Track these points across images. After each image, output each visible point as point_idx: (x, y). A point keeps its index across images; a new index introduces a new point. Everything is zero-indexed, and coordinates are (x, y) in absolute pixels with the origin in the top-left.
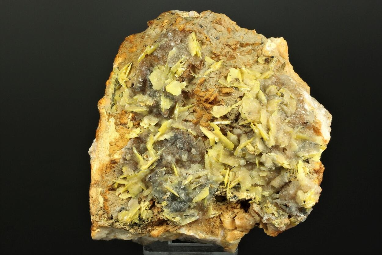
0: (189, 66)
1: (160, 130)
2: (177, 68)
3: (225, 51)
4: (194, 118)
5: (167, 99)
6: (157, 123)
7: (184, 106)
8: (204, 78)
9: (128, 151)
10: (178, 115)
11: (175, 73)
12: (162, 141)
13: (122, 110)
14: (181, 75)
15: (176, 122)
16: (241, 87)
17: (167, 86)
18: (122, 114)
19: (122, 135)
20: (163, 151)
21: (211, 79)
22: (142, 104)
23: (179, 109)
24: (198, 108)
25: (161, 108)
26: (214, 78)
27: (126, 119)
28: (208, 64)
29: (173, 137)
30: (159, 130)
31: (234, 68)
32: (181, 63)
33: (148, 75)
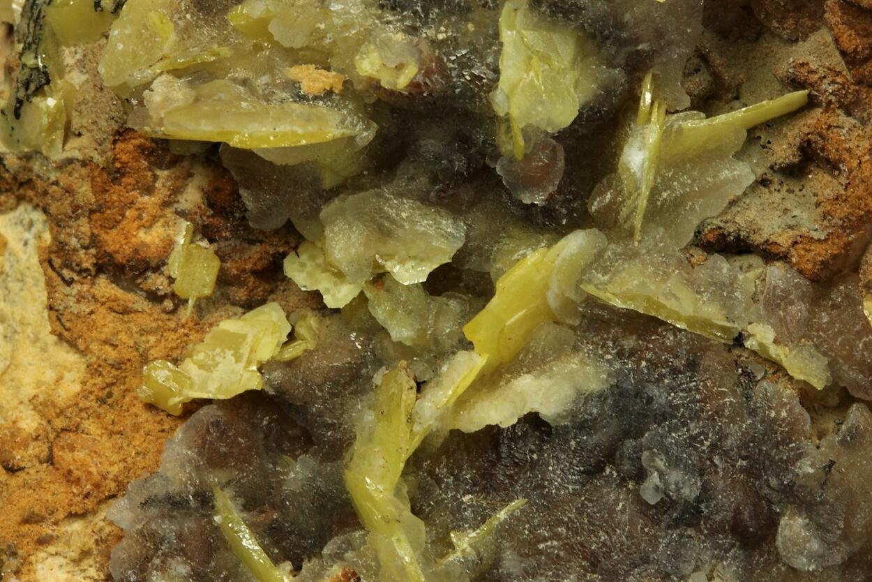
1: (481, 328)
4: (808, 221)
5: (553, 26)
6: (447, 260)
7: (707, 103)
9: (167, 528)
10: (655, 192)
12: (492, 434)
13: (122, 133)
15: (633, 255)
18: (115, 173)
19: (118, 365)
20: (507, 531)
22: (312, 79)
23: (666, 133)
24: (848, 122)
25: (494, 118)
27: (154, 219)
29: (601, 396)
30: (470, 331)
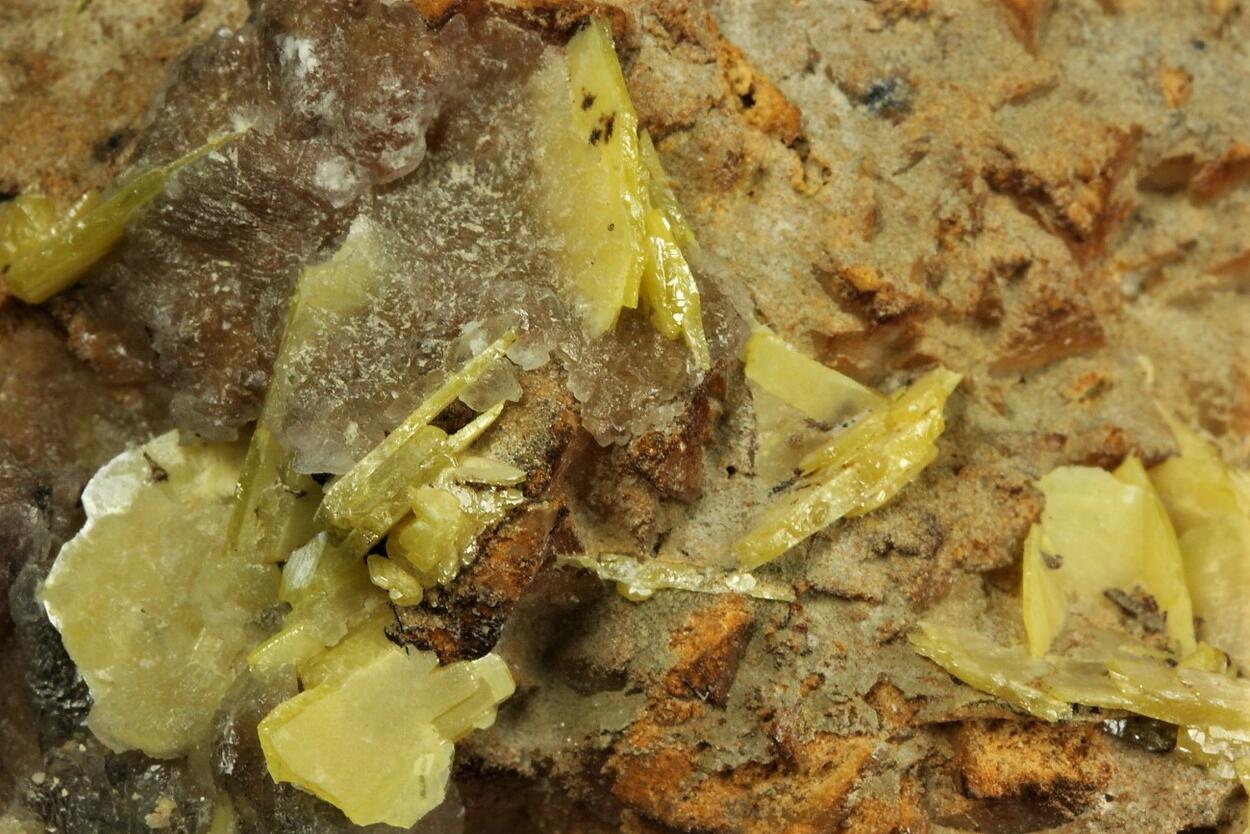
0: (553, 456)
2: (401, 496)
3: (986, 251)
8: (737, 599)
11: (380, 549)
14: (449, 572)
16: (1204, 715)
17: (276, 713)
21: (818, 613)
26: (862, 606)
28: (778, 427)
31: (1092, 460)
32: (451, 419)
33: (31, 566)
